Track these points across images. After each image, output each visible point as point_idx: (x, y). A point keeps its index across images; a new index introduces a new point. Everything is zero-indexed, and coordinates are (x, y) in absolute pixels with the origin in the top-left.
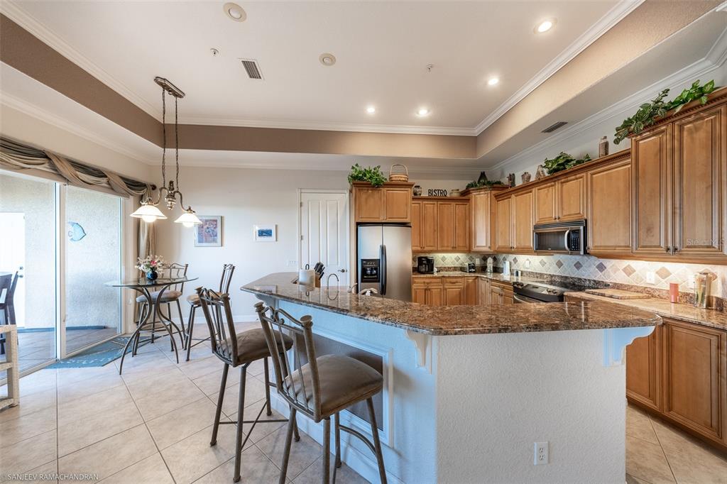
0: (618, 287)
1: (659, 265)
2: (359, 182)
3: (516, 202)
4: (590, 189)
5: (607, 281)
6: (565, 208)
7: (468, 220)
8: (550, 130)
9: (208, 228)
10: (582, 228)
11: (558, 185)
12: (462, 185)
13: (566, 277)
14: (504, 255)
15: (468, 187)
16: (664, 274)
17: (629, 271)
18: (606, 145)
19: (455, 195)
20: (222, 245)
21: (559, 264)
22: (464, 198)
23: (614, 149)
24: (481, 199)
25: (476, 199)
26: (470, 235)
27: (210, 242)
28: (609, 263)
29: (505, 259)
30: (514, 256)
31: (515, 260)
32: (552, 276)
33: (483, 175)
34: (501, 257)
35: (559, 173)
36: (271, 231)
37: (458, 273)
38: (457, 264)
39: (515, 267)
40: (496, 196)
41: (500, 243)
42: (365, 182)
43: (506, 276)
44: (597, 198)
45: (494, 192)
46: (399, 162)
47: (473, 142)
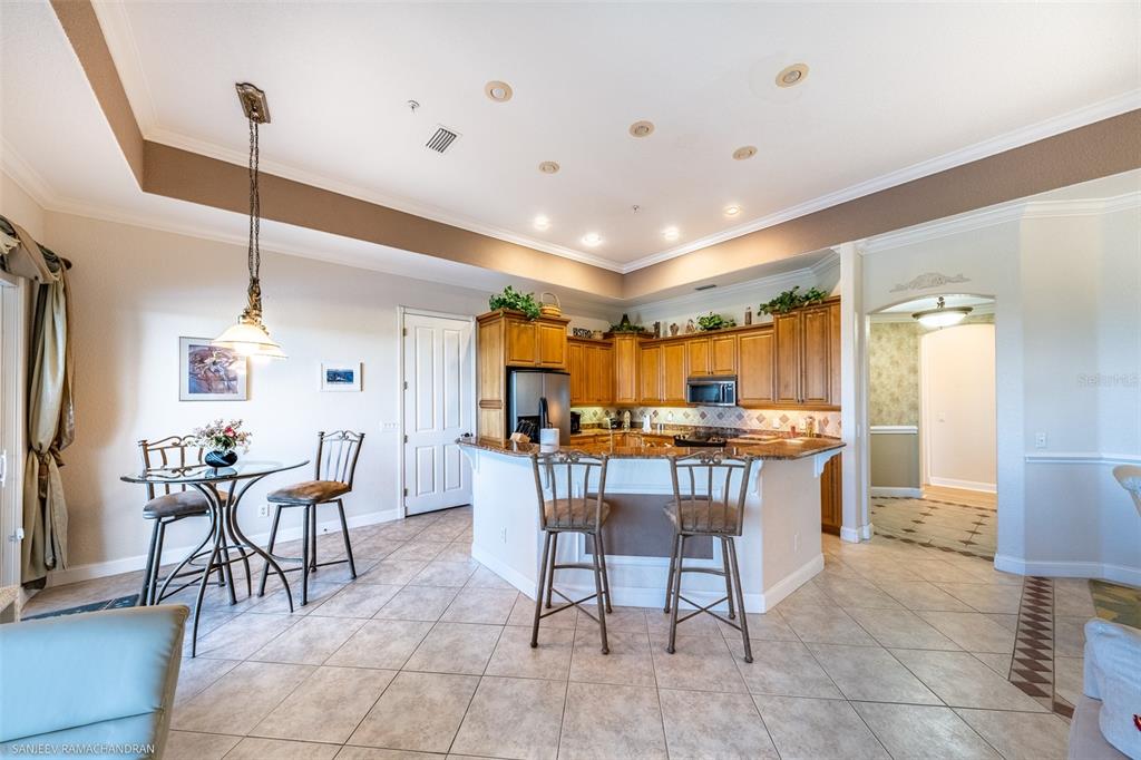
0: (753, 432)
1: (781, 413)
2: (512, 311)
3: (666, 351)
4: (739, 350)
5: (745, 428)
6: (718, 364)
7: (611, 366)
8: (700, 289)
9: (214, 363)
10: (734, 382)
11: (711, 343)
12: (605, 327)
13: (710, 428)
14: (642, 408)
15: (613, 329)
16: (784, 419)
17: (761, 419)
18: (749, 315)
19: (598, 337)
20: (248, 398)
21: (703, 416)
22: (606, 341)
23: (756, 321)
24: (626, 346)
25: (620, 345)
26: (613, 385)
27: (222, 391)
28: (747, 413)
29: (642, 413)
30: (653, 409)
31: (655, 413)
32: (696, 427)
33: (625, 318)
34: (638, 411)
35: (713, 331)
36: (351, 373)
37: (597, 431)
38: (595, 421)
39: (655, 421)
40: (641, 344)
41: (646, 395)
42: (517, 312)
43: (647, 429)
44: (745, 358)
45: (638, 339)
46: (551, 290)
47: (622, 280)
